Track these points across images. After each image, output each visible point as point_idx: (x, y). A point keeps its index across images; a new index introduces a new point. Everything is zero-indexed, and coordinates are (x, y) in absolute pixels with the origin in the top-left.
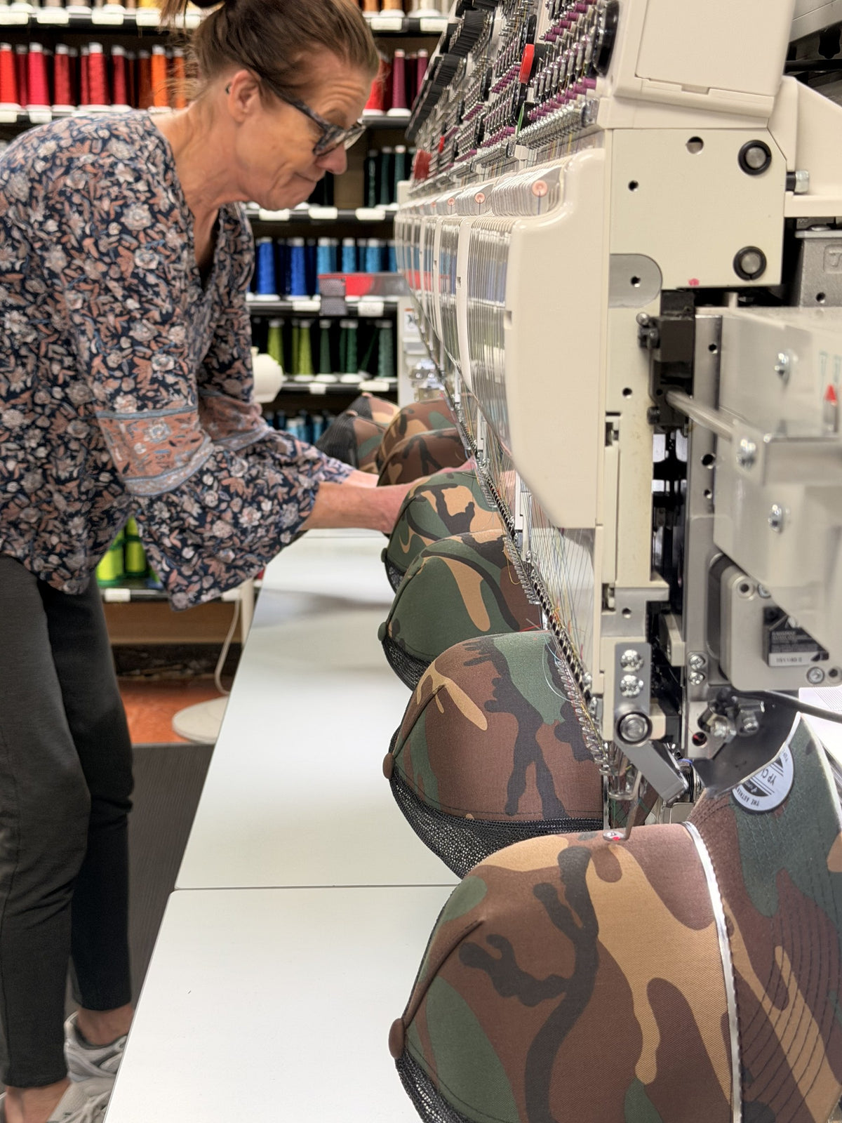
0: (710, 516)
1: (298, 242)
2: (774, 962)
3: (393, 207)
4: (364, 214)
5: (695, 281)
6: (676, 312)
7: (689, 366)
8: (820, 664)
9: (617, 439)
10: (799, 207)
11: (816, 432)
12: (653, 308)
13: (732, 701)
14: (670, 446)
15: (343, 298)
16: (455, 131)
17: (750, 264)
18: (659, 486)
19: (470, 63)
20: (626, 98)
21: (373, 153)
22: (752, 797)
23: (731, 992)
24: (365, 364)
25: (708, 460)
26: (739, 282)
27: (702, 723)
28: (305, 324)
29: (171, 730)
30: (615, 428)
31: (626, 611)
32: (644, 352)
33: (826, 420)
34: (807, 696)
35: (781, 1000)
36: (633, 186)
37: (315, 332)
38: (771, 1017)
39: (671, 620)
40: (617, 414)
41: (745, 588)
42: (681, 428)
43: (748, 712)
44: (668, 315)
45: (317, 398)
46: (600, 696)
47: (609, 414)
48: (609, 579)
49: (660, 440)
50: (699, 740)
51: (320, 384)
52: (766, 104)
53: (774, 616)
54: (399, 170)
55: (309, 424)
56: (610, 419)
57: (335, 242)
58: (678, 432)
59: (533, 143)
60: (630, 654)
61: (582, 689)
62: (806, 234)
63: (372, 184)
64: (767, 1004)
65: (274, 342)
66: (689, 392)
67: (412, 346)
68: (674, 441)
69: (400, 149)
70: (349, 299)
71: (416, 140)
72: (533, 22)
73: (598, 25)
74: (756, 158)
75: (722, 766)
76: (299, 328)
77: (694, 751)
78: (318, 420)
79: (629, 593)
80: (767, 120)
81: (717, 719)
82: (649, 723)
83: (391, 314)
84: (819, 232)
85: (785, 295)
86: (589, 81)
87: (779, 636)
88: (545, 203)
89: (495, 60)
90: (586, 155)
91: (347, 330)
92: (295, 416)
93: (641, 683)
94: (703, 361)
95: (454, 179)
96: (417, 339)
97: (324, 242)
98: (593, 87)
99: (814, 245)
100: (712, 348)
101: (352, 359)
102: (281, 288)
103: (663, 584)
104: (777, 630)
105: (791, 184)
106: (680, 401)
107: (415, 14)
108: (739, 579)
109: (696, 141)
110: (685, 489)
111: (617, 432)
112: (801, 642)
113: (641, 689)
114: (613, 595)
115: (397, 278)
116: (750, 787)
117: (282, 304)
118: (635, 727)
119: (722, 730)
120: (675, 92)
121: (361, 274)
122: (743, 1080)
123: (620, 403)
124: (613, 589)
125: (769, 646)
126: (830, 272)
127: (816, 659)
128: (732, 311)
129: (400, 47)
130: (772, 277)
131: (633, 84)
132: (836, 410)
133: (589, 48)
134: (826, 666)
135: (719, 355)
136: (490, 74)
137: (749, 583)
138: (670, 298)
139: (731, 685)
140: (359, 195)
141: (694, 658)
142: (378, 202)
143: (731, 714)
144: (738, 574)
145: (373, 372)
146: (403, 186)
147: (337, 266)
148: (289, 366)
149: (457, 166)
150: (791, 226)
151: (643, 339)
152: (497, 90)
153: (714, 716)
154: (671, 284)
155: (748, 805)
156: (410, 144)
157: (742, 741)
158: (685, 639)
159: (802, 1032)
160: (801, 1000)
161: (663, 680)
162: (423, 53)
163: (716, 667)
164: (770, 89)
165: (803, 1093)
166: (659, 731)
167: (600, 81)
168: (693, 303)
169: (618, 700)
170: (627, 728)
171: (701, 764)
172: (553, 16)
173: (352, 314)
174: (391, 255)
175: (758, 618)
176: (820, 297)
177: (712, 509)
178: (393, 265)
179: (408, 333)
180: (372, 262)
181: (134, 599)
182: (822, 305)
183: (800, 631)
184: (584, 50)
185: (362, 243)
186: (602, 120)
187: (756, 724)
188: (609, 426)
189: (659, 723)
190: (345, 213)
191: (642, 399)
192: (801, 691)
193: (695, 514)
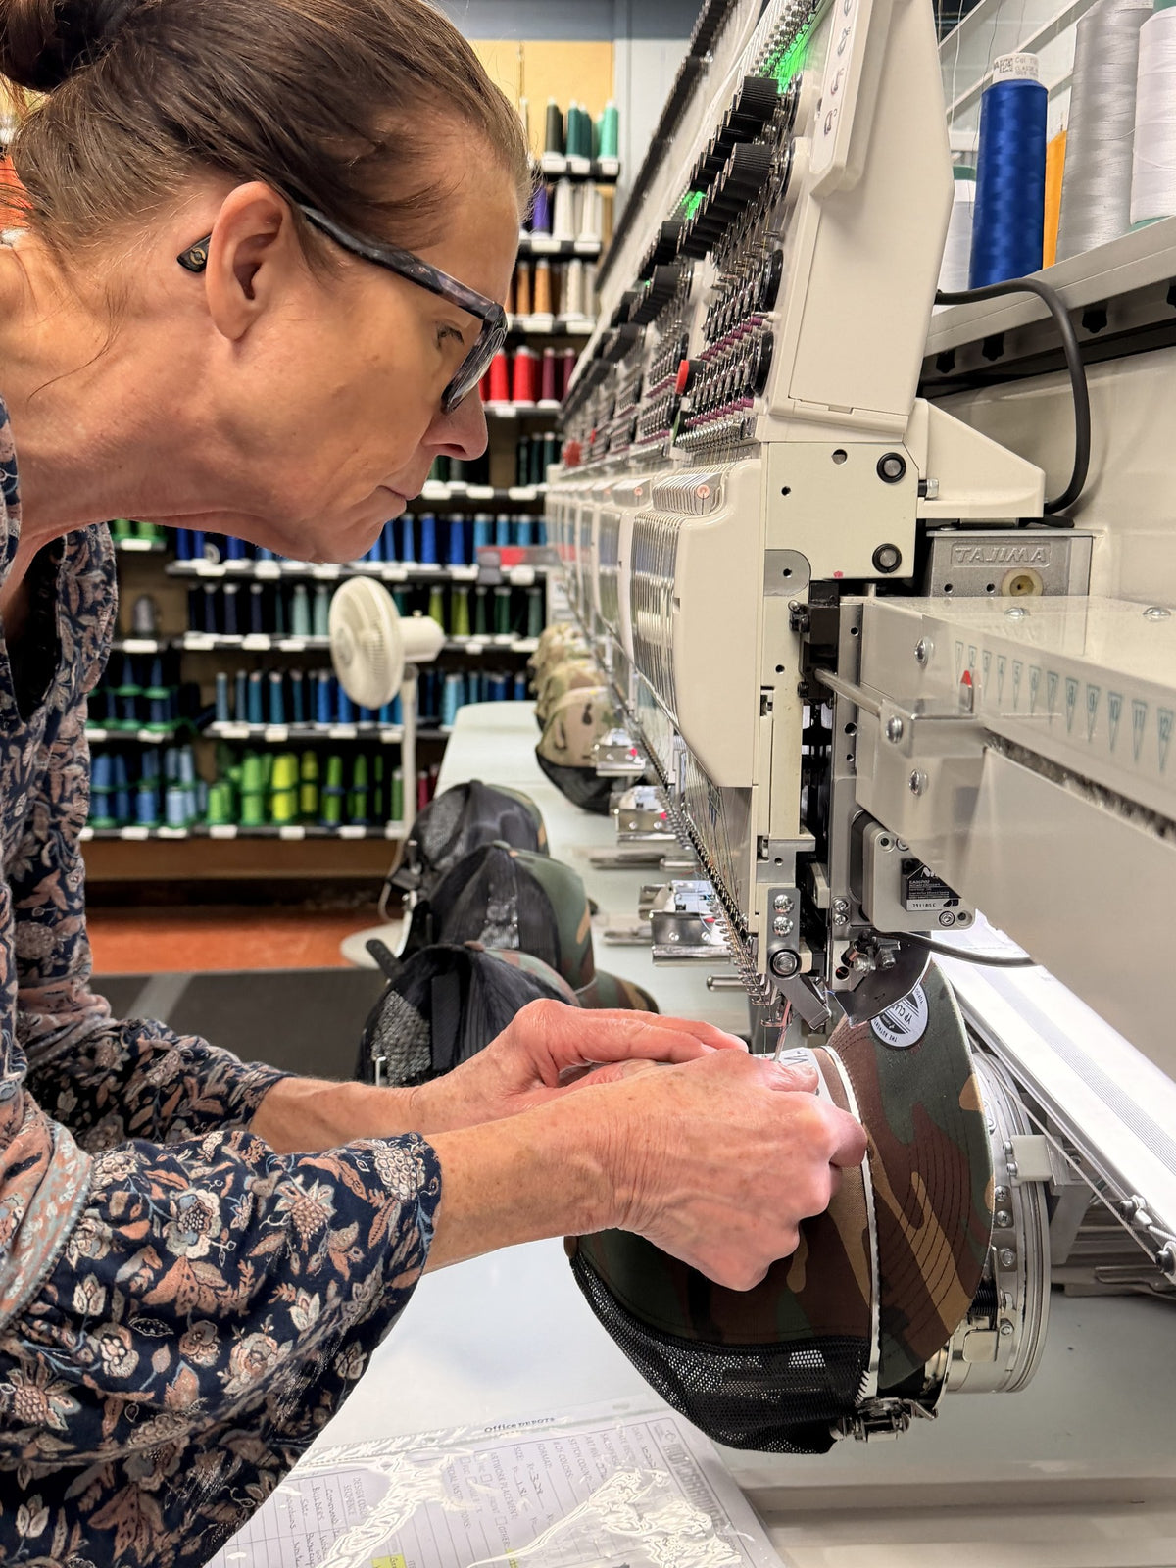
0: (853, 777)
1: (457, 518)
2: (911, 1185)
3: (543, 487)
4: (518, 493)
5: (840, 574)
6: (823, 601)
7: (833, 648)
8: (951, 908)
9: (771, 710)
10: (930, 511)
11: (954, 712)
12: (802, 597)
13: (872, 940)
14: (816, 715)
15: (497, 568)
16: (606, 427)
17: (887, 559)
18: (806, 749)
19: (621, 367)
20: (779, 416)
21: (524, 439)
22: (890, 1033)
23: (871, 1209)
24: (516, 626)
25: (850, 728)
26: (877, 574)
27: (844, 958)
28: (463, 591)
29: (339, 956)
30: (769, 700)
31: (778, 860)
32: (795, 635)
33: (963, 701)
34: (937, 936)
35: (917, 1221)
36: (786, 491)
37: (472, 599)
38: (907, 1234)
39: (817, 868)
40: (771, 688)
41: (885, 842)
42: (826, 701)
43: (886, 951)
44: (815, 603)
45: (474, 657)
46: (755, 935)
47: (763, 688)
48: (764, 832)
49: (807, 709)
50: (841, 974)
51: (476, 644)
52: (901, 422)
53: (911, 867)
54: (548, 453)
55: (466, 681)
56: (765, 692)
57: (490, 518)
58: (824, 705)
59: (689, 446)
60: (782, 898)
61: (738, 928)
62: (936, 534)
63: (524, 466)
64: (904, 1222)
65: (436, 606)
66: (834, 668)
67: (561, 611)
68: (819, 711)
69: (549, 437)
70: (505, 569)
71: (565, 429)
72: (686, 340)
73: (756, 353)
74: (892, 468)
75: (862, 998)
76: (458, 595)
77: (837, 984)
78: (474, 677)
79: (780, 845)
80: (902, 435)
81: (858, 956)
82: (798, 959)
83: (541, 583)
84: (947, 532)
85: (916, 586)
86: (746, 400)
87: (916, 884)
88: (708, 505)
89: (648, 370)
90: (746, 464)
91: (501, 597)
92: (453, 672)
93: (791, 924)
94: (846, 642)
95: (607, 469)
96: (565, 605)
97: (481, 518)
98: (751, 406)
99: (942, 543)
100: (854, 631)
101: (505, 622)
102: (442, 558)
103: (811, 837)
104: (912, 879)
105: (922, 490)
106: (827, 677)
107: (563, 317)
108: (879, 834)
109: (841, 454)
110: (830, 753)
111: (771, 704)
112: (934, 890)
113: (791, 929)
114: (767, 846)
115: (547, 551)
116: (889, 1024)
117: (442, 573)
118: (786, 963)
119: (863, 965)
120: (823, 411)
121: (513, 548)
122: (881, 1288)
123: (773, 678)
124: (767, 841)
125: (906, 893)
126: (956, 566)
127: (947, 904)
128: (871, 599)
129: (549, 346)
130: (906, 570)
131: (787, 405)
132: (972, 692)
133: (747, 371)
134: (955, 910)
135: (860, 638)
136: (642, 379)
137: (889, 837)
138: (817, 588)
139: (871, 926)
140: (512, 477)
141: (838, 902)
142: (529, 482)
143: (871, 952)
144: (878, 830)
145: (524, 633)
146: (553, 470)
147: (492, 539)
148: (448, 628)
149: (609, 458)
150: (923, 527)
151: (794, 624)
152: (650, 395)
153: (856, 952)
154: (819, 575)
155: (886, 1040)
156: (558, 431)
157: (881, 975)
158: (829, 886)
159: (936, 1250)
160: (934, 1222)
161: (808, 921)
162: (570, 352)
163: (859, 909)
164: (905, 410)
165: (936, 1302)
166: (807, 966)
167: (756, 400)
168: (837, 592)
169: (771, 939)
170: (779, 964)
171: (843, 996)
172: (709, 338)
173: (506, 582)
174: (541, 530)
175: (896, 867)
176: (948, 588)
177: (854, 771)
178: (542, 538)
179: (556, 600)
180: (523, 536)
181: (308, 837)
182: (949, 595)
183: (935, 880)
184: (742, 373)
185: (514, 519)
186: (759, 433)
187: (893, 961)
188: (764, 698)
189: (807, 958)
190: (501, 493)
191: (793, 676)
192: (933, 932)
193: (839, 776)
